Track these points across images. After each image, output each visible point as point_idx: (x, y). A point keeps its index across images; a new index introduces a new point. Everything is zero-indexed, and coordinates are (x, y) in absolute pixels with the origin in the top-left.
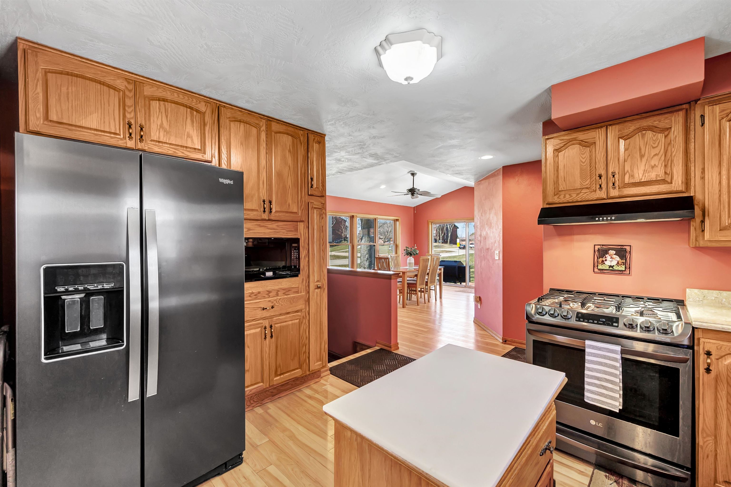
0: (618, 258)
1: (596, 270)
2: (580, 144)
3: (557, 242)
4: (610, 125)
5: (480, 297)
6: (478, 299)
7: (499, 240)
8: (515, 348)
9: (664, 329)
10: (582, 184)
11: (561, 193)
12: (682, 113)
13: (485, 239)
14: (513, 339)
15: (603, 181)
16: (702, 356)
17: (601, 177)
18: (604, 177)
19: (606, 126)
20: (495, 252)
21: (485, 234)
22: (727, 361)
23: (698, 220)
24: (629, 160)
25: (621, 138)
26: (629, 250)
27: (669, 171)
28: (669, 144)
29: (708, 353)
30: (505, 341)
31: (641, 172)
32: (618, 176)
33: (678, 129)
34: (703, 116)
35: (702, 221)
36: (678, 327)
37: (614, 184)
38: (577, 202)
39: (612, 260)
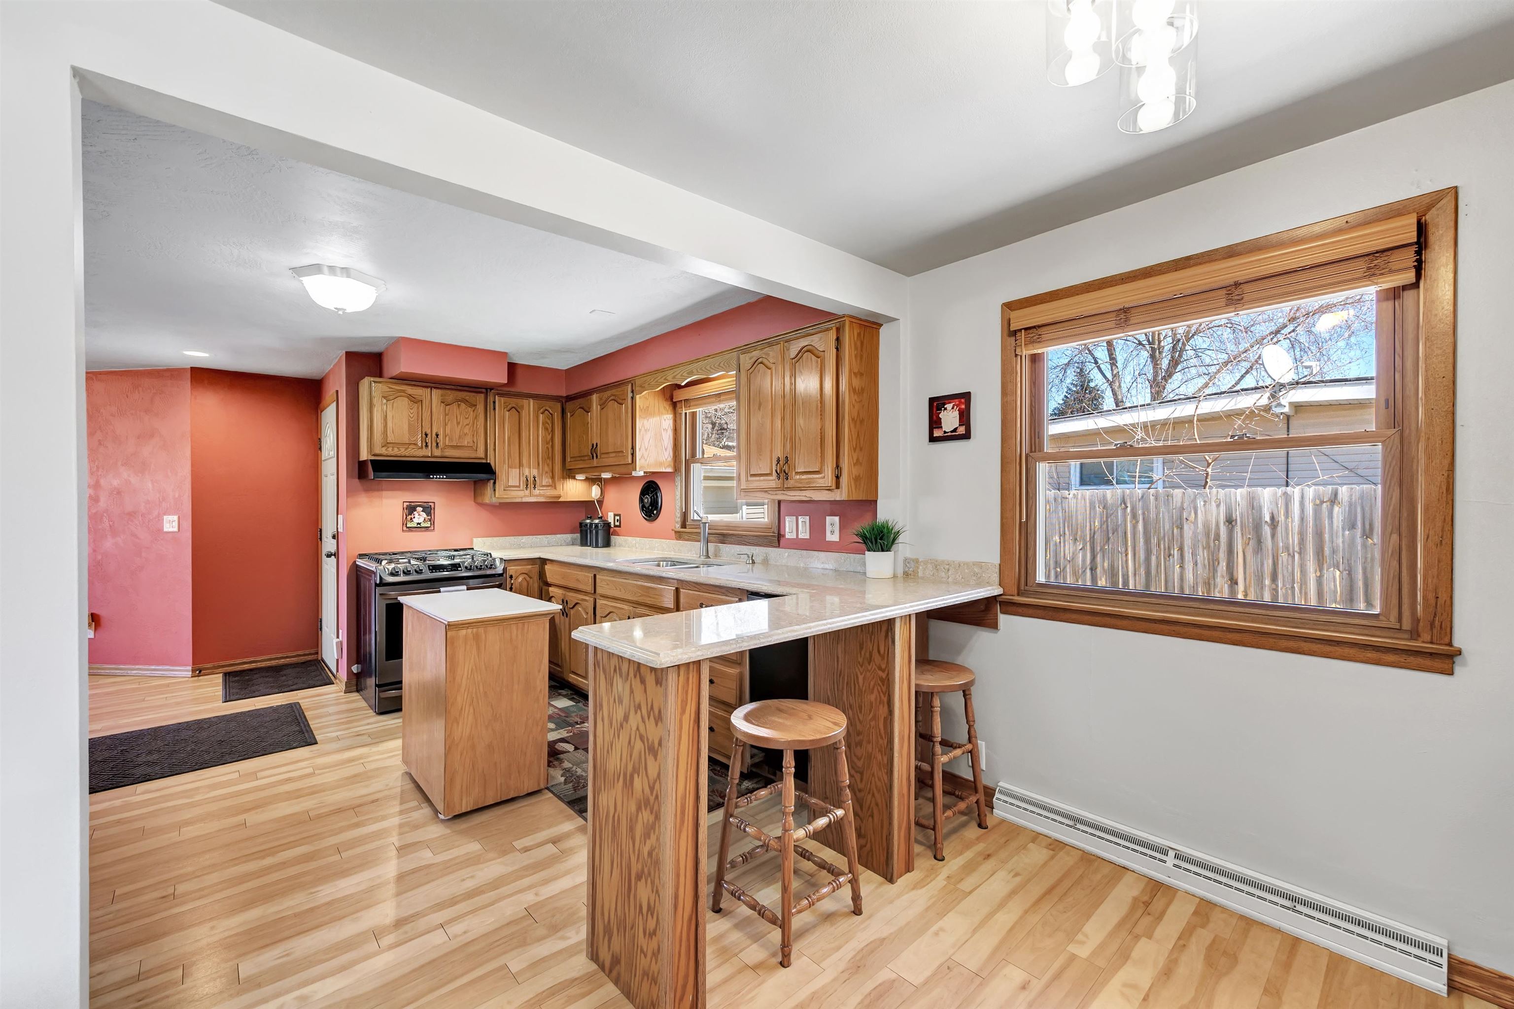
0: (424, 515)
1: (405, 528)
2: (408, 398)
3: (363, 498)
4: (435, 388)
7: (179, 496)
8: (226, 675)
9: (491, 565)
10: (409, 439)
11: (389, 445)
12: (483, 395)
13: (119, 493)
14: (216, 664)
15: (428, 440)
16: (508, 579)
17: (426, 435)
18: (429, 436)
19: (431, 388)
20: (165, 517)
21: (116, 483)
22: (520, 579)
23: (492, 481)
24: (449, 424)
25: (443, 402)
26: (433, 506)
27: (475, 440)
28: (476, 418)
29: (511, 577)
30: (200, 672)
31: (457, 437)
32: (441, 437)
33: (480, 408)
34: (494, 402)
35: (495, 483)
36: (498, 562)
37: (437, 444)
38: (405, 456)
39: (419, 517)
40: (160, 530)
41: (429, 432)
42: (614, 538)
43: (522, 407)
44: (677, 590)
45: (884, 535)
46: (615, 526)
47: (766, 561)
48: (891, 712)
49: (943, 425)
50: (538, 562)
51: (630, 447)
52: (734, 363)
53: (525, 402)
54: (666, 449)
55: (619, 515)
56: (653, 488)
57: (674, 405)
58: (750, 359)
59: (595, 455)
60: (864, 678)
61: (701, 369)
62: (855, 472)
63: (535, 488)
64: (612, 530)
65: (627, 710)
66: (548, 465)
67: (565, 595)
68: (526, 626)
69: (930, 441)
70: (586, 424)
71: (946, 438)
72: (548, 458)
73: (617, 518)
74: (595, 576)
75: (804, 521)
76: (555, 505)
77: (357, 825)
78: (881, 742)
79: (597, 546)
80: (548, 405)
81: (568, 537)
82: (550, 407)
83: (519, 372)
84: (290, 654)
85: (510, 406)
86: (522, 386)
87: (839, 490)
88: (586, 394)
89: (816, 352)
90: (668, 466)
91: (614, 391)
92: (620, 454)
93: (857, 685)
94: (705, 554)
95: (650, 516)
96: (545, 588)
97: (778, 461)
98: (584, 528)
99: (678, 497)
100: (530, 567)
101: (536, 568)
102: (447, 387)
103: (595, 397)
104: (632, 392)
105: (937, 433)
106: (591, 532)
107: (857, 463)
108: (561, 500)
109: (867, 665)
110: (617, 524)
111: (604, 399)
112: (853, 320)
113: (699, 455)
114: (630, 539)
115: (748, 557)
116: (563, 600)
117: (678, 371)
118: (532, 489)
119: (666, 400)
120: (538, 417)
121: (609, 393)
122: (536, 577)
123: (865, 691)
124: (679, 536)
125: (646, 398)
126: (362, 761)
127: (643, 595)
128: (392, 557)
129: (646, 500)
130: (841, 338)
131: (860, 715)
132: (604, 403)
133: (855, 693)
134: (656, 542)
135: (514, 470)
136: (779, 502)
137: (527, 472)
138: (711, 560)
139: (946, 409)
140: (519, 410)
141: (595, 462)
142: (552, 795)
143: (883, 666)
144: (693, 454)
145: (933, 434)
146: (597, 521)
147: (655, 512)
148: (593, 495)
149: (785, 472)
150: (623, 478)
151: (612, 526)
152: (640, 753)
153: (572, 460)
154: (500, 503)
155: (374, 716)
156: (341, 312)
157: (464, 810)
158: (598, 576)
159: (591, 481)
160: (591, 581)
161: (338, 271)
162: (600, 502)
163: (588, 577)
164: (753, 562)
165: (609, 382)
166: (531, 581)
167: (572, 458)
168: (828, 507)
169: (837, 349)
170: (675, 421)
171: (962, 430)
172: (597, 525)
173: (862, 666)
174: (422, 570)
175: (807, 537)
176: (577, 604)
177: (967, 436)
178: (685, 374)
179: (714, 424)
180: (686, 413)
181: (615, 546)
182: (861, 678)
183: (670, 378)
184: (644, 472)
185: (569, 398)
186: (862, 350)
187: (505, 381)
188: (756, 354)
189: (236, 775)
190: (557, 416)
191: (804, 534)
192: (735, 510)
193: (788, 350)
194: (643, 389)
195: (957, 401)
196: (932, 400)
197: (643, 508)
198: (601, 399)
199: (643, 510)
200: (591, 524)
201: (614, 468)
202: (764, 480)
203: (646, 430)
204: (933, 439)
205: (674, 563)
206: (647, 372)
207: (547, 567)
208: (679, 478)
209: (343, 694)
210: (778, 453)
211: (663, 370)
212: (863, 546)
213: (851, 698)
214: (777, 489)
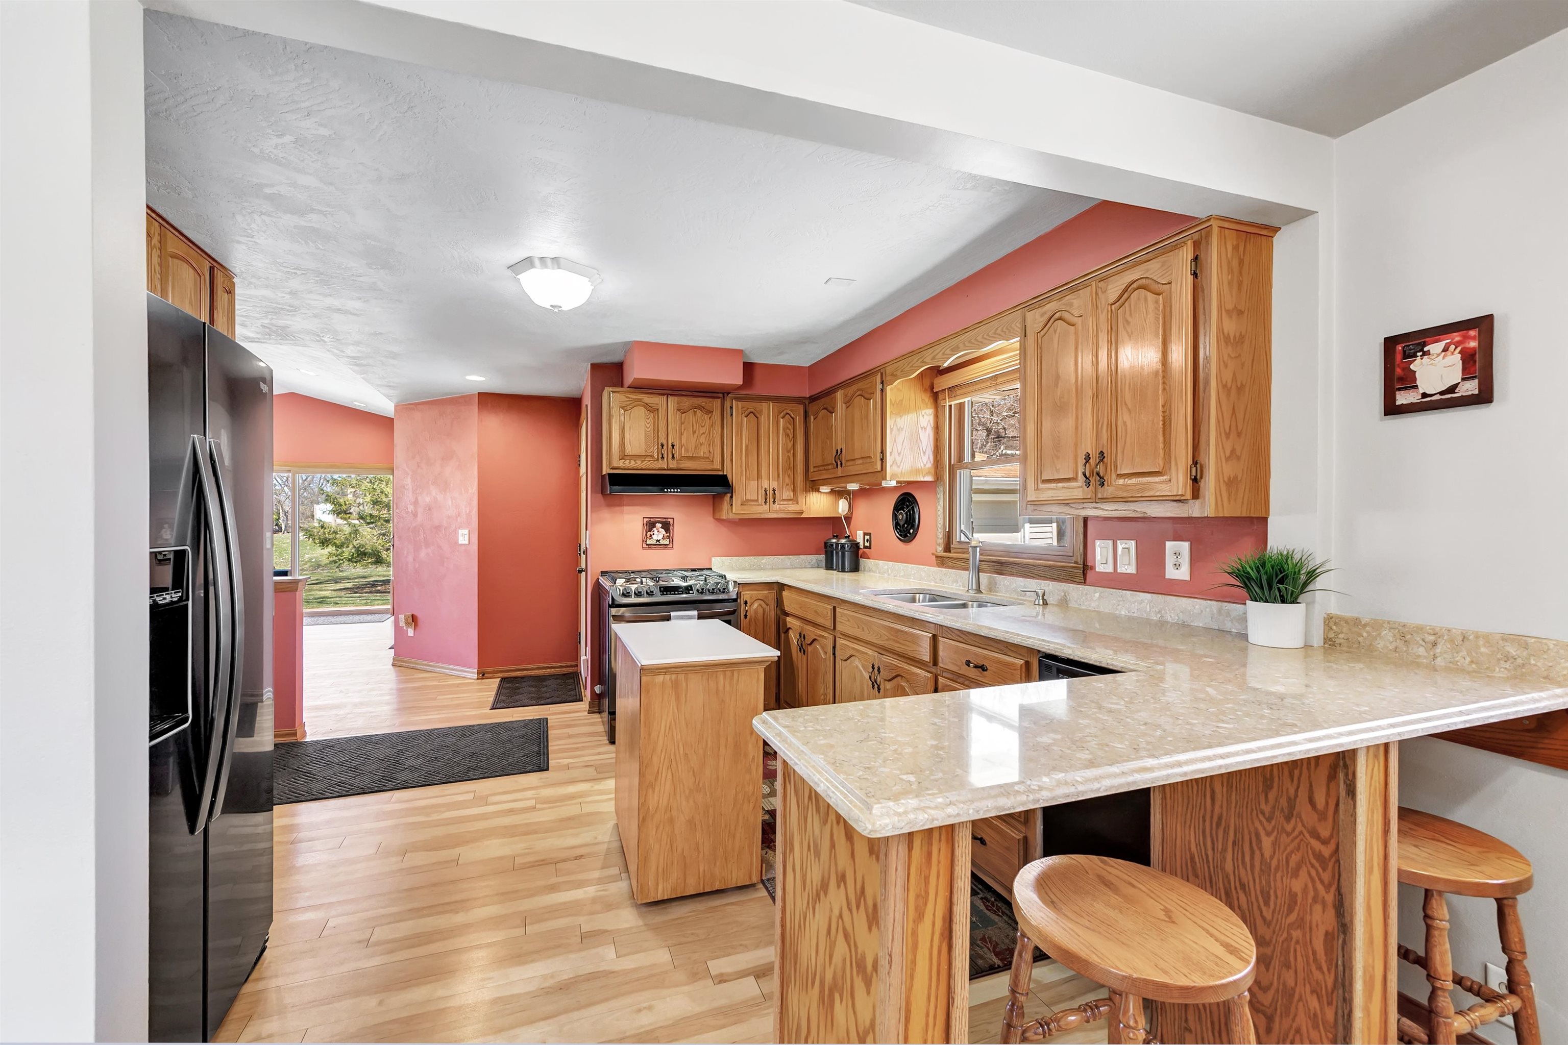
0: (663, 532)
2: (645, 407)
3: (606, 514)
4: (671, 395)
5: (413, 616)
6: (410, 620)
7: (470, 512)
8: (503, 680)
9: (724, 589)
10: (646, 451)
11: (626, 458)
12: (719, 401)
13: (430, 509)
14: (496, 669)
15: (664, 451)
16: (743, 605)
17: (662, 446)
18: (665, 447)
19: (668, 395)
20: (460, 531)
21: (428, 499)
22: (756, 605)
23: (729, 495)
24: (685, 434)
25: (679, 410)
26: (671, 523)
27: (711, 450)
28: (712, 425)
29: (746, 603)
30: (483, 675)
31: (693, 448)
32: (676, 447)
33: (717, 414)
34: (731, 408)
35: (731, 497)
36: (731, 587)
37: (673, 455)
38: (641, 469)
39: (659, 534)
40: (456, 543)
41: (665, 443)
42: (863, 562)
43: (761, 411)
44: (934, 638)
45: (1286, 576)
46: (865, 547)
47: (1064, 603)
48: (1344, 927)
49: (1418, 383)
50: (775, 586)
51: (879, 450)
52: (1018, 326)
53: (764, 405)
54: (924, 453)
55: (869, 534)
56: (909, 501)
57: (935, 396)
58: (1042, 315)
59: (839, 463)
60: (1274, 844)
61: (970, 342)
62: (1229, 470)
63: (774, 502)
64: (860, 552)
65: (826, 876)
66: (789, 476)
67: (802, 628)
68: (736, 674)
69: (1387, 413)
70: (829, 428)
71: (1427, 405)
72: (789, 468)
73: (867, 537)
74: (834, 608)
75: (1127, 548)
76: (799, 522)
77: (553, 888)
78: (1317, 975)
79: (843, 571)
80: (789, 408)
81: (813, 558)
82: (791, 410)
83: (758, 374)
84: (554, 665)
85: (748, 411)
86: (760, 388)
87: (1197, 502)
88: (830, 392)
89: (1155, 287)
90: (928, 473)
91: (860, 385)
92: (868, 460)
93: (1257, 853)
94: (974, 587)
95: (905, 536)
96: (782, 617)
97: (1088, 458)
98: (829, 549)
99: (940, 513)
100: (766, 592)
101: (772, 595)
102: (683, 393)
103: (839, 395)
104: (882, 383)
105: (1403, 398)
106: (837, 553)
107: (1233, 456)
108: (803, 516)
109: (1282, 819)
110: (867, 544)
111: (849, 395)
112: (1226, 225)
113: (967, 458)
114: (881, 563)
115: (1037, 595)
116: (800, 634)
117: (938, 349)
118: (772, 503)
119: (925, 390)
120: (778, 423)
121: (854, 387)
122: (773, 604)
123: (1277, 868)
124: (941, 562)
125: (899, 390)
126: (580, 800)
127: (888, 639)
128: (629, 575)
129: (900, 517)
130: (1202, 256)
131: (1264, 909)
132: (849, 401)
133: (1252, 866)
134: (911, 568)
135: (752, 482)
136: (1086, 520)
137: (765, 485)
138: (984, 597)
139: (1427, 353)
140: (758, 416)
141: (839, 472)
142: (766, 894)
143: (1325, 833)
144: (960, 458)
145: (1395, 400)
146: (843, 541)
147: (911, 531)
148: (840, 511)
149: (1098, 474)
150: (871, 490)
151: (862, 547)
152: (844, 960)
153: (815, 470)
154: (740, 519)
155: (606, 744)
156: (556, 310)
157: (660, 898)
158: (837, 609)
159: (839, 493)
160: (830, 614)
161: (549, 262)
162: (848, 519)
163: (826, 608)
164: (1045, 603)
165: (855, 375)
166: (767, 608)
167: (814, 467)
168: (1169, 526)
169: (1195, 275)
170: (936, 416)
171: (1471, 388)
172: (843, 546)
173: (1269, 820)
174: (652, 592)
175: (1134, 572)
176: (815, 640)
177: (1484, 397)
178: (948, 352)
179: (989, 431)
180: (950, 406)
181: (864, 570)
182: (1267, 842)
183: (928, 360)
184: (898, 482)
185: (813, 399)
186: (1241, 273)
187: (739, 381)
188: (1051, 307)
189: (471, 796)
190: (799, 420)
191: (1128, 567)
192: (1015, 528)
193: (1104, 292)
194: (895, 377)
195: (1457, 337)
196: (1390, 343)
197: (897, 525)
198: (846, 396)
199: (897, 528)
200: (837, 544)
201: (861, 477)
202: (1063, 488)
203: (898, 430)
204: (1391, 409)
205: (934, 597)
206: (899, 355)
207: (785, 593)
208: (941, 489)
209: (586, 713)
210: (1088, 446)
211: (919, 351)
212: (1243, 592)
213: (1242, 871)
214: (1084, 500)
